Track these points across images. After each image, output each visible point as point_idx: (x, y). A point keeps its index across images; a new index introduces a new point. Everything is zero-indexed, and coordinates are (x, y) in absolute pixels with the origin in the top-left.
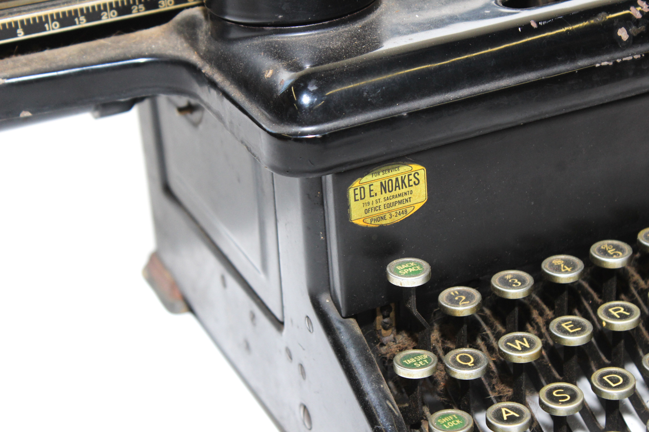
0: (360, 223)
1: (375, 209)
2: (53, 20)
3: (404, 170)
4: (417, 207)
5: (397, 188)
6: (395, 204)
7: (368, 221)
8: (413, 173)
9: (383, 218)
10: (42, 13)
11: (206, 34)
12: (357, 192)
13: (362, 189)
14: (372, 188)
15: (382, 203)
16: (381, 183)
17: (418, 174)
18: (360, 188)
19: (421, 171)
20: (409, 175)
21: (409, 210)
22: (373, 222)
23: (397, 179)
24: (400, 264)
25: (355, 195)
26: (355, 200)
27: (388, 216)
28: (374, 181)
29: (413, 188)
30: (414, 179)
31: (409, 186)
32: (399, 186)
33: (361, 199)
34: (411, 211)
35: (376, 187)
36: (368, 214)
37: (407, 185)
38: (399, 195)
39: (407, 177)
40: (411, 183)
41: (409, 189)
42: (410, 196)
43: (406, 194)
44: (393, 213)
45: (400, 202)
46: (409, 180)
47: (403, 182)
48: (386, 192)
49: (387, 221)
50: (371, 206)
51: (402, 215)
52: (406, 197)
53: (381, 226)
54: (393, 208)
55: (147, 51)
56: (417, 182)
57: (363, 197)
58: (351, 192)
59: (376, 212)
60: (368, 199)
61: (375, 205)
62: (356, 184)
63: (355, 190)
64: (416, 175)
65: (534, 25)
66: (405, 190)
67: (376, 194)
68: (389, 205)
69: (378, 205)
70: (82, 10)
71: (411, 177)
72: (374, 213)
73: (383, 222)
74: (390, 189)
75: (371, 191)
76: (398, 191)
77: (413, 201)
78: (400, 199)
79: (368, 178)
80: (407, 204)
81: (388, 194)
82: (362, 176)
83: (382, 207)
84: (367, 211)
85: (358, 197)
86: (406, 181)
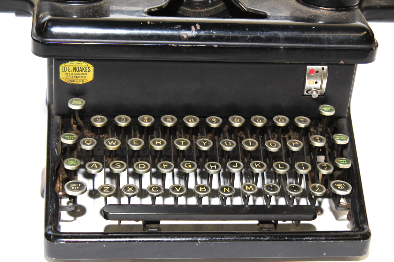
0: (64, 80)
1: (70, 77)
3: (84, 64)
4: (89, 81)
5: (81, 71)
6: (79, 77)
7: (67, 80)
9: (74, 81)
12: (63, 68)
13: (65, 68)
14: (70, 68)
15: (74, 75)
16: (74, 67)
18: (65, 67)
19: (91, 67)
20: (86, 67)
21: (85, 81)
22: (69, 81)
23: (81, 68)
25: (62, 69)
26: (62, 71)
27: (76, 81)
29: (88, 73)
30: (88, 69)
31: (86, 71)
32: (81, 70)
33: (65, 71)
34: (86, 82)
35: (72, 68)
36: (67, 78)
37: (85, 71)
38: (81, 74)
39: (85, 68)
40: (87, 71)
41: (86, 73)
42: (86, 75)
43: (84, 74)
44: (78, 80)
45: (81, 77)
46: (86, 69)
47: (83, 69)
49: (75, 83)
50: (69, 75)
51: (82, 82)
52: (84, 75)
53: (73, 84)
54: (78, 78)
56: (89, 71)
57: (65, 70)
58: (61, 67)
59: (71, 78)
60: (67, 72)
61: (70, 75)
62: (63, 65)
63: (62, 67)
64: (89, 68)
65: (149, 23)
66: (84, 72)
67: (71, 71)
68: (77, 77)
69: (72, 75)
71: (87, 68)
72: (70, 78)
73: (74, 83)
74: (78, 71)
75: (69, 69)
76: (81, 72)
77: (87, 78)
78: (81, 75)
79: (68, 64)
80: (84, 78)
81: (76, 72)
82: (66, 63)
83: (73, 77)
84: (67, 76)
85: (63, 70)
86: (85, 69)
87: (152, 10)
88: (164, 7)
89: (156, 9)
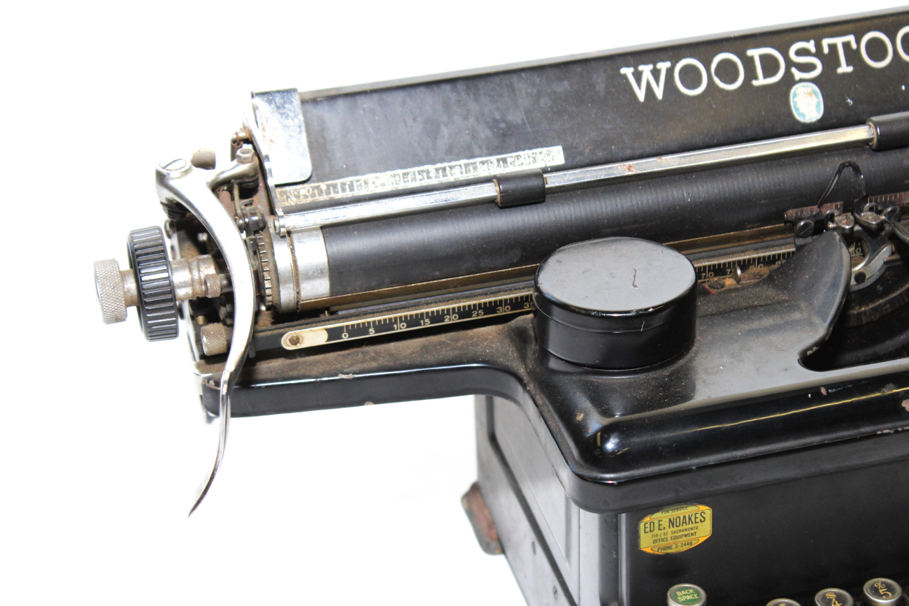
0: (648, 550)
1: (663, 540)
2: (401, 322)
3: (691, 510)
4: (702, 540)
6: (681, 537)
7: (656, 549)
8: (700, 512)
10: (392, 316)
11: (534, 354)
12: (648, 525)
13: (652, 524)
14: (661, 523)
15: (669, 535)
16: (670, 520)
17: (704, 513)
19: (707, 511)
21: (693, 542)
22: (660, 551)
23: (684, 517)
24: (680, 590)
25: (645, 528)
26: (645, 532)
27: (674, 546)
28: (663, 517)
29: (699, 525)
30: (700, 517)
31: (696, 522)
32: (686, 523)
33: (651, 531)
34: (695, 544)
35: (665, 523)
36: (656, 544)
37: (694, 522)
38: (686, 530)
39: (694, 515)
40: (698, 520)
41: (695, 525)
42: (696, 530)
44: (679, 544)
45: (686, 536)
46: (696, 518)
47: (690, 519)
48: (673, 527)
49: (673, 550)
50: (659, 537)
51: (687, 546)
52: (692, 531)
53: (667, 555)
54: (680, 540)
55: (482, 356)
56: (703, 520)
57: (652, 529)
58: (642, 525)
59: (663, 543)
60: (656, 531)
61: (663, 537)
62: (647, 519)
63: (645, 524)
65: (824, 391)
66: (691, 526)
67: (664, 528)
68: (676, 538)
69: (666, 537)
70: (427, 313)
71: (697, 515)
72: (661, 543)
73: (669, 551)
74: (678, 525)
75: (659, 525)
76: (685, 527)
77: (698, 535)
79: (658, 515)
80: (692, 537)
81: (676, 529)
82: (653, 513)
83: (669, 539)
84: (655, 542)
85: (648, 530)
86: (693, 519)
87: (809, 353)
88: (827, 338)
89: (815, 349)
